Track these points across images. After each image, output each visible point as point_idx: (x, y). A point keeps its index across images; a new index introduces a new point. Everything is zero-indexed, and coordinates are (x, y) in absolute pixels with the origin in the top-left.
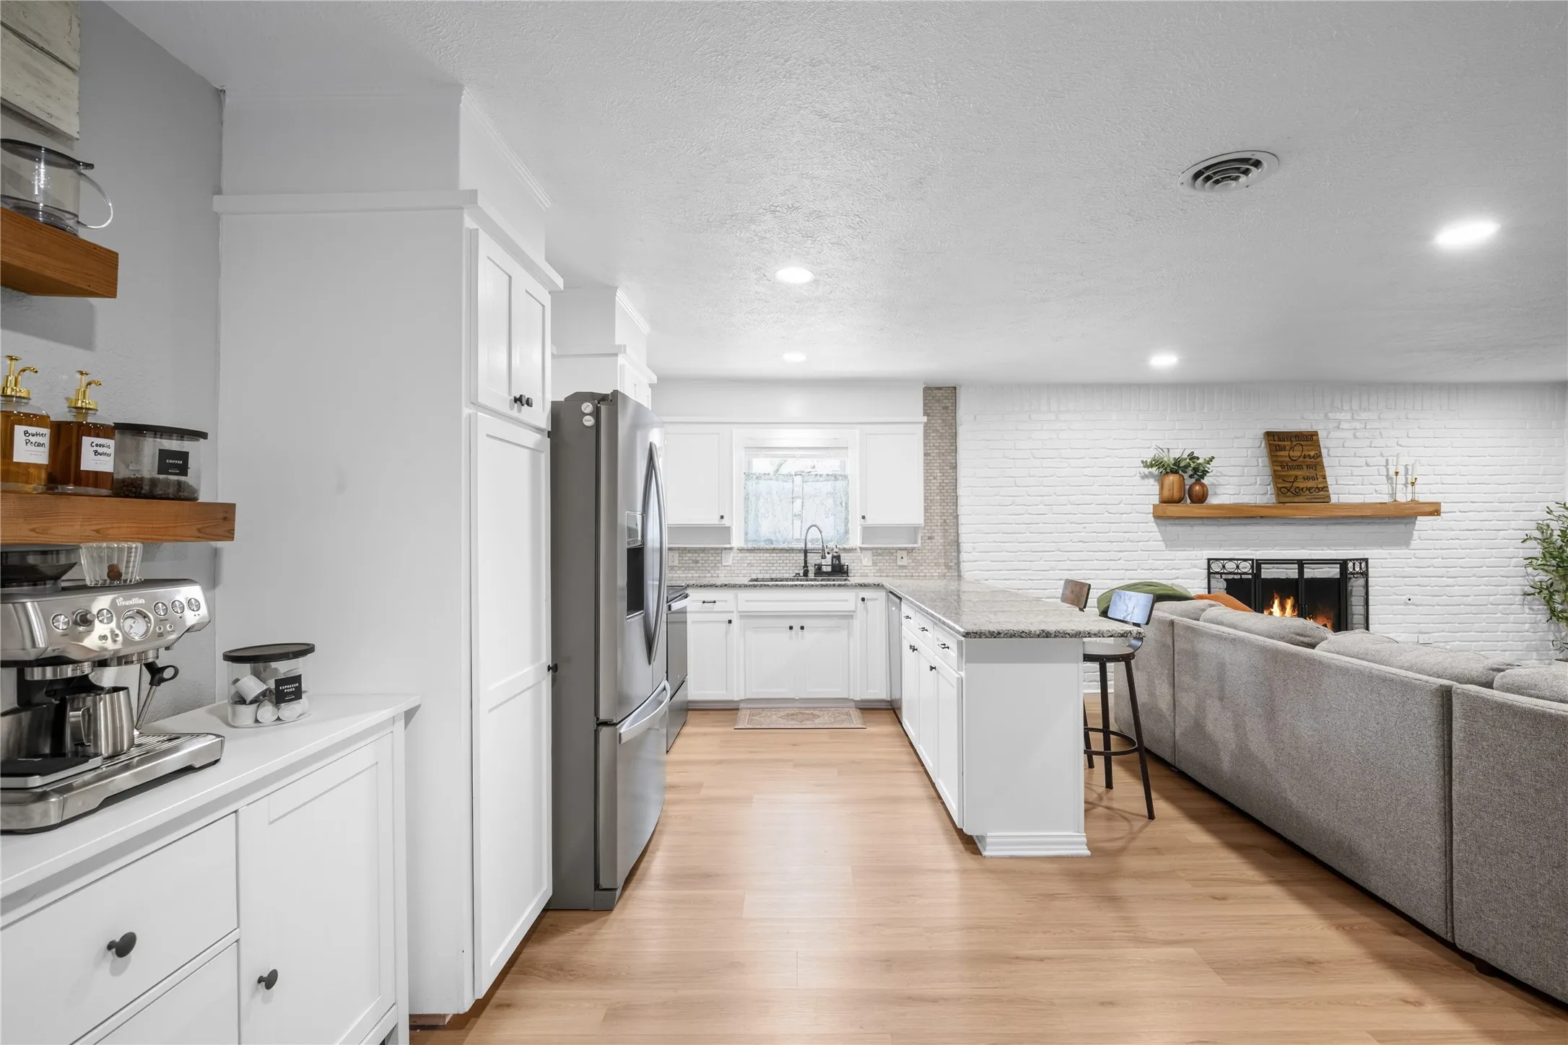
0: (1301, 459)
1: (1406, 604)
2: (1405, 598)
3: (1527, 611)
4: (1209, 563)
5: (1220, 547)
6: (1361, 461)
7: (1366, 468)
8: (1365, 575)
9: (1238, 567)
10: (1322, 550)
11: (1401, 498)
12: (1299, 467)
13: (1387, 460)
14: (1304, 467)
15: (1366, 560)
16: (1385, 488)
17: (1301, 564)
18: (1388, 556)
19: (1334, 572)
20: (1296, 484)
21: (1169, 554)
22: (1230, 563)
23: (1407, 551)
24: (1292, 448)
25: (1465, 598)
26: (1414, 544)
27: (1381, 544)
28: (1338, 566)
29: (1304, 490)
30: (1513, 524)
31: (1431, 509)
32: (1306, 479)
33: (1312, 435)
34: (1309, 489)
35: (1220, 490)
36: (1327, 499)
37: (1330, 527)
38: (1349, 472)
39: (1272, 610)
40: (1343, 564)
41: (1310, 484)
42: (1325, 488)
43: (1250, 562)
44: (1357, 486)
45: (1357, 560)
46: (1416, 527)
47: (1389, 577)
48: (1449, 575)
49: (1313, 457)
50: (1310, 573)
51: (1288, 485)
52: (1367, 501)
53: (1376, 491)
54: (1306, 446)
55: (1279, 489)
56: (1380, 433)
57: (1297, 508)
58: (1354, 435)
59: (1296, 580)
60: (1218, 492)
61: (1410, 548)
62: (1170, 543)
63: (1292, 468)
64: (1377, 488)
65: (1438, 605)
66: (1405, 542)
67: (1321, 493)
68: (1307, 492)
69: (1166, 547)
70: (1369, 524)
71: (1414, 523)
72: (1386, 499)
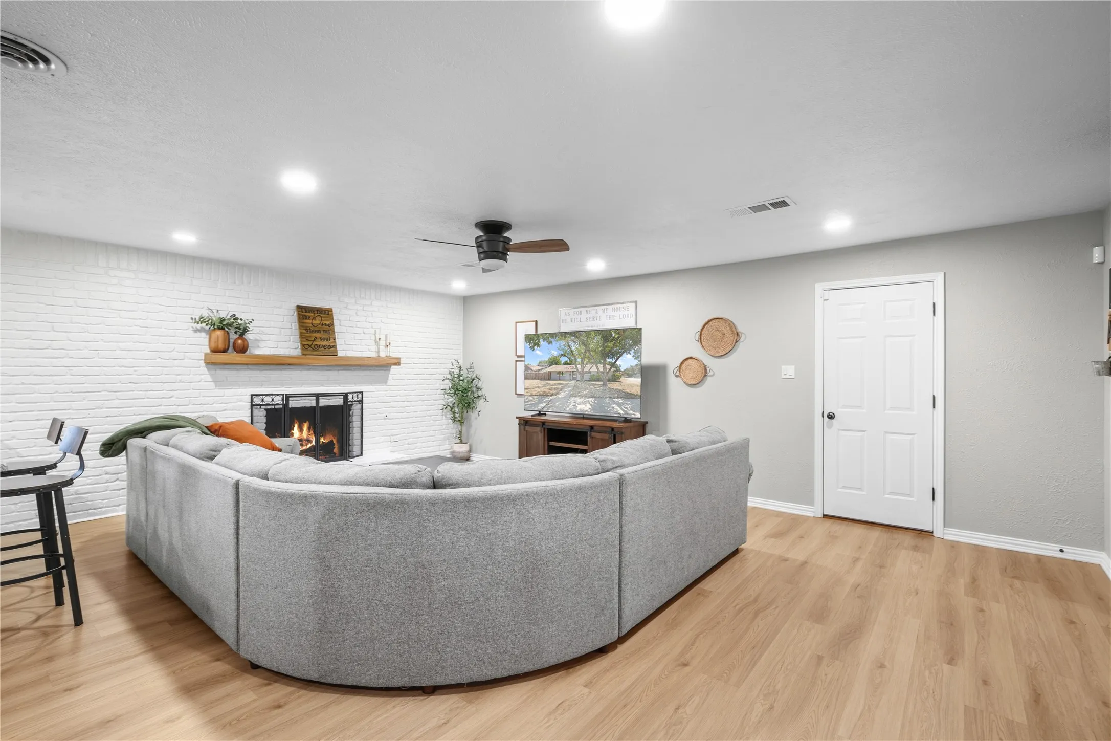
0: (320, 326)
1: (385, 419)
2: (385, 415)
3: (444, 418)
4: (252, 397)
5: (262, 385)
6: (360, 331)
7: (363, 335)
8: (361, 402)
9: (273, 400)
10: (332, 387)
11: (383, 354)
12: (319, 331)
13: (375, 331)
14: (322, 332)
15: (362, 393)
16: (374, 348)
17: (317, 396)
18: (375, 390)
19: (339, 401)
20: (315, 343)
21: (220, 392)
22: (268, 397)
23: (385, 386)
24: (314, 318)
25: (415, 413)
26: (389, 382)
27: (370, 383)
28: (342, 397)
29: (320, 347)
30: (439, 371)
31: (395, 362)
32: (322, 339)
33: (328, 311)
34: (324, 346)
35: (262, 344)
36: (335, 354)
38: (353, 337)
39: (293, 432)
40: (345, 396)
41: (325, 343)
42: (335, 347)
43: (282, 396)
44: (357, 346)
45: (355, 393)
46: (391, 373)
47: (375, 403)
48: (408, 400)
49: (328, 325)
50: (323, 402)
51: (310, 343)
52: (362, 356)
53: (369, 350)
54: (324, 317)
55: (303, 345)
56: (372, 313)
57: (314, 359)
58: (356, 313)
59: (314, 408)
60: (260, 346)
61: (388, 385)
62: (219, 383)
63: (312, 331)
64: (370, 347)
65: (402, 418)
66: (385, 381)
67: (332, 349)
68: (323, 348)
69: (216, 387)
70: (364, 370)
71: (390, 370)
72: (374, 355)
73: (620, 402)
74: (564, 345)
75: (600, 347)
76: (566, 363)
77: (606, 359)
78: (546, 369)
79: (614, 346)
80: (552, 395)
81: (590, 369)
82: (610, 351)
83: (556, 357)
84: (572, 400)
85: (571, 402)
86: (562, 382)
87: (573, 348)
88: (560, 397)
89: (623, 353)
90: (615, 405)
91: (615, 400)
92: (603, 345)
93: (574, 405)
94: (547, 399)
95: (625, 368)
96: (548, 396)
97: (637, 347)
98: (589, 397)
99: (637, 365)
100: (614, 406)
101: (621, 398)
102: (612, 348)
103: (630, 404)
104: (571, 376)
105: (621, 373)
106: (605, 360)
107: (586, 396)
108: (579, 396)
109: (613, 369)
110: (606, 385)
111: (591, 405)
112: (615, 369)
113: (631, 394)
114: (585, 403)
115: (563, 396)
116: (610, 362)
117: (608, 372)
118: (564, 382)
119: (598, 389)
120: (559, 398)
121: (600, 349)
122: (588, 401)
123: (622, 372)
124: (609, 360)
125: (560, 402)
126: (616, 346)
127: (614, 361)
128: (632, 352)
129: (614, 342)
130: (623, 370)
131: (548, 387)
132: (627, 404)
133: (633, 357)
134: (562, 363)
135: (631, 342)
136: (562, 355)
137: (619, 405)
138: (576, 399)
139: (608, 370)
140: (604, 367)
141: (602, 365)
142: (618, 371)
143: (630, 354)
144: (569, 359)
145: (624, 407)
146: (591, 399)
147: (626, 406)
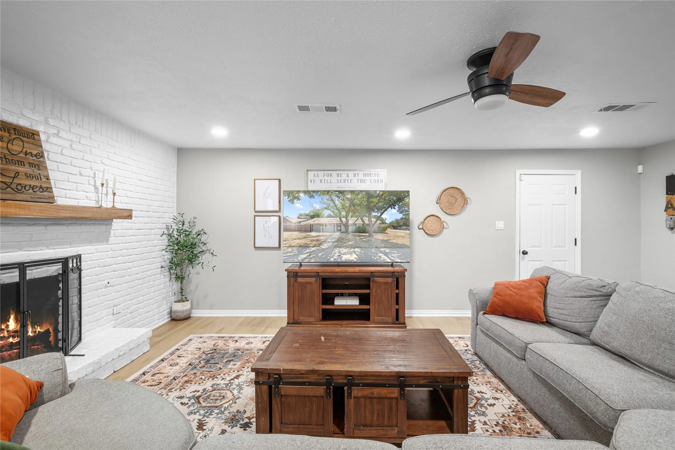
0: (21, 155)
1: (106, 287)
2: (106, 282)
6: (76, 171)
7: (79, 176)
8: (80, 268)
10: (41, 250)
12: (21, 163)
13: (95, 173)
14: (27, 165)
15: (81, 256)
16: (93, 196)
17: (22, 267)
18: (95, 251)
19: (54, 270)
20: (16, 181)
23: (107, 246)
24: (11, 141)
25: (137, 275)
26: (112, 239)
27: (90, 242)
28: (61, 264)
29: (27, 188)
30: (157, 225)
31: (126, 214)
32: (29, 176)
33: (33, 134)
34: (33, 188)
36: (51, 200)
37: (49, 228)
39: (8, 323)
40: (65, 261)
41: (33, 183)
42: (49, 189)
44: (72, 191)
45: (74, 257)
46: (113, 228)
47: (95, 267)
49: (36, 156)
50: (32, 274)
51: (8, 180)
52: (80, 205)
53: (87, 197)
54: (28, 143)
56: (90, 150)
57: (19, 207)
58: (71, 146)
59: (17, 284)
61: (109, 243)
63: (12, 162)
64: (89, 195)
65: (124, 283)
66: (105, 239)
67: (45, 193)
68: (31, 191)
70: (81, 225)
71: (111, 224)
72: (93, 204)
73: (387, 251)
74: (327, 199)
75: (365, 202)
76: (329, 216)
77: (371, 212)
78: (308, 222)
79: (379, 202)
80: (314, 247)
81: (355, 221)
82: (375, 206)
83: (319, 210)
84: (337, 250)
85: (335, 253)
86: (325, 234)
87: (337, 202)
88: (323, 247)
89: (388, 208)
90: (382, 254)
91: (382, 249)
92: (368, 200)
93: (339, 256)
94: (308, 251)
95: (391, 221)
96: (310, 247)
97: (401, 203)
98: (354, 248)
99: (402, 218)
100: (380, 255)
101: (387, 248)
102: (377, 203)
103: (397, 253)
104: (336, 228)
105: (386, 225)
106: (370, 214)
107: (352, 247)
108: (344, 246)
109: (379, 222)
110: (372, 236)
111: (357, 255)
112: (381, 222)
113: (397, 244)
114: (350, 253)
115: (327, 247)
116: (375, 216)
117: (374, 224)
118: (328, 234)
119: (364, 239)
120: (323, 249)
121: (365, 204)
122: (354, 251)
123: (388, 224)
124: (373, 214)
125: (323, 253)
126: (381, 202)
127: (379, 214)
128: (397, 207)
129: (378, 198)
130: (388, 223)
131: (309, 239)
132: (394, 253)
133: (398, 211)
134: (325, 216)
135: (395, 198)
136: (325, 208)
137: (386, 254)
138: (341, 249)
139: (373, 223)
140: (370, 220)
141: (367, 218)
142: (384, 224)
143: (395, 209)
144: (333, 212)
145: (391, 256)
146: (356, 250)
147: (393, 255)
